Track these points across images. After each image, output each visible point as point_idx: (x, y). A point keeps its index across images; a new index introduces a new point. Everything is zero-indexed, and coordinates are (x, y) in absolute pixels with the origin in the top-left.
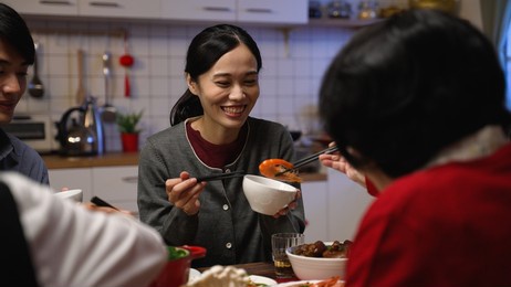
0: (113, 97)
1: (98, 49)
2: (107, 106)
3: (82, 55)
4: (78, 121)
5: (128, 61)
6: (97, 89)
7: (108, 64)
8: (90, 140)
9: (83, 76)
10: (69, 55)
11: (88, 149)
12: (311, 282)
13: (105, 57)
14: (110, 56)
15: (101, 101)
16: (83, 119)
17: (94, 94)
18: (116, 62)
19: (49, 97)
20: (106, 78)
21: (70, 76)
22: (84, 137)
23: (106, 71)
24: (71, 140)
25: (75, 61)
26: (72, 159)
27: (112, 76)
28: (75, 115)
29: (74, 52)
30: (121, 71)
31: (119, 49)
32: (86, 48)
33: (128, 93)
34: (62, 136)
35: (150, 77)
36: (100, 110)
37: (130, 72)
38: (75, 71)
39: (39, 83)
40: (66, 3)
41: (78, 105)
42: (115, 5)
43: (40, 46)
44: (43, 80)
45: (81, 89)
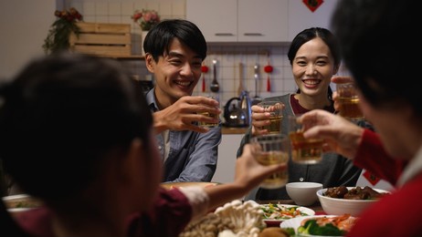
0: (260, 91)
1: (252, 62)
2: (256, 97)
3: (242, 66)
4: (237, 106)
5: (269, 69)
6: (251, 87)
7: (257, 71)
8: (243, 117)
9: (242, 79)
10: (235, 67)
11: (242, 123)
13: (256, 67)
14: (259, 67)
15: (252, 94)
16: (240, 105)
17: (248, 90)
18: (262, 70)
19: (222, 92)
20: (256, 80)
21: (235, 79)
22: (239, 116)
23: (256, 76)
24: (232, 117)
25: (238, 70)
26: (232, 129)
27: (260, 78)
28: (236, 102)
29: (237, 65)
30: (265, 76)
31: (264, 62)
32: (244, 62)
33: (269, 89)
34: (227, 115)
35: (283, 79)
36: (252, 100)
37: (270, 76)
38: (238, 76)
39: (217, 83)
40: (231, 35)
41: (237, 96)
42: (259, 35)
43: (218, 62)
44: (219, 81)
45: (241, 86)
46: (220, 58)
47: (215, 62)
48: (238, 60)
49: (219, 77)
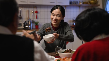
0: (34, 19)
1: (31, 10)
2: (33, 20)
3: (28, 11)
4: (27, 23)
5: (37, 12)
6: (31, 17)
7: (33, 13)
8: (29, 27)
9: (29, 15)
10: (26, 11)
11: (29, 28)
12: (61, 58)
13: (33, 12)
14: (33, 11)
15: (32, 19)
17: (31, 18)
18: (35, 12)
19: (23, 19)
20: (33, 15)
21: (26, 15)
22: (28, 26)
23: (33, 14)
24: (26, 26)
25: (27, 12)
26: (26, 30)
28: (27, 22)
29: (27, 11)
30: (35, 14)
31: (35, 10)
32: (29, 10)
33: (37, 18)
34: (24, 26)
35: (41, 15)
36: (32, 21)
37: (37, 14)
38: (27, 14)
39: (21, 16)
40: (25, 2)
41: (27, 20)
42: (34, 2)
43: (21, 10)
44: (22, 16)
45: (28, 17)
46: (22, 8)
47: (20, 10)
48: (27, 9)
49: (22, 14)
